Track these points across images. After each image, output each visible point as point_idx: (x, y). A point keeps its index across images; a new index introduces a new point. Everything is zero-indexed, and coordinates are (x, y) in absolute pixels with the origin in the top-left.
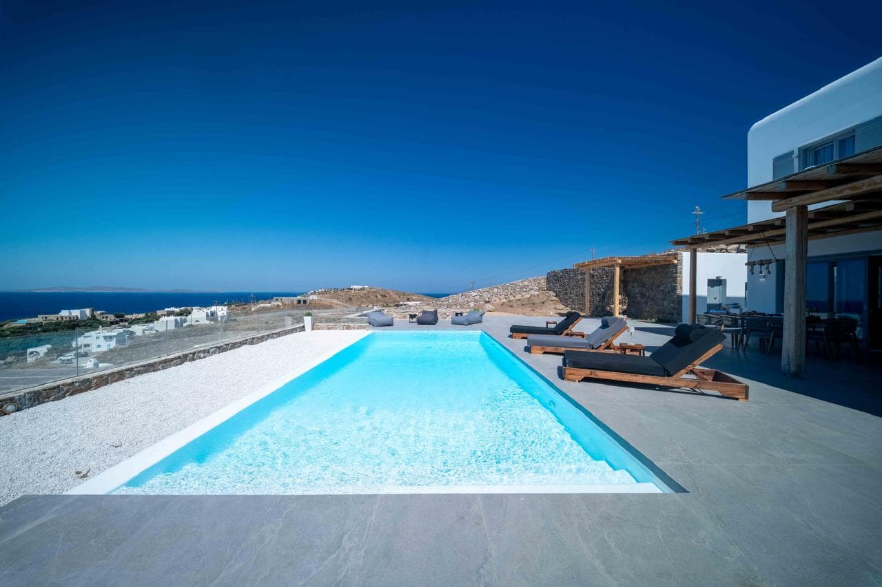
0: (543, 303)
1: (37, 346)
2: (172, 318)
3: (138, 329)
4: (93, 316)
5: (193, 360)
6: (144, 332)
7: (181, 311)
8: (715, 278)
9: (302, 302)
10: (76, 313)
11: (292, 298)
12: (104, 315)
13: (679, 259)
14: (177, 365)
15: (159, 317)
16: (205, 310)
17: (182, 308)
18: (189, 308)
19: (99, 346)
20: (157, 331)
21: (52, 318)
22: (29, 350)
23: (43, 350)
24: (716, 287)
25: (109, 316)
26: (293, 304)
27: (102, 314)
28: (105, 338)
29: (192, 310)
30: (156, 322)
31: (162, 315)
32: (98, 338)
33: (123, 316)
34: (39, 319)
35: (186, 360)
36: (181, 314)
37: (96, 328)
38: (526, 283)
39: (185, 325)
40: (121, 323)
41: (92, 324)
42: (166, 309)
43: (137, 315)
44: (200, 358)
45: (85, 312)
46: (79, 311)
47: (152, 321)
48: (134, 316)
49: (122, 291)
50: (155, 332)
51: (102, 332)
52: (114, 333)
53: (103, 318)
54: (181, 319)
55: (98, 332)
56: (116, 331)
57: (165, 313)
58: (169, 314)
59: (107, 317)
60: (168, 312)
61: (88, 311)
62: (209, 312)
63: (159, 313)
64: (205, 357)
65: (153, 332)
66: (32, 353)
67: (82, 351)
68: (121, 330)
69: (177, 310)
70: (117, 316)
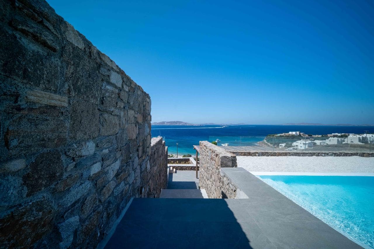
1: (282, 143)
2: (336, 139)
3: (318, 142)
4: (300, 135)
5: (318, 156)
6: (320, 144)
7: (342, 135)
10: (294, 133)
14: (309, 156)
15: (329, 137)
16: (358, 136)
17: (342, 134)
18: (347, 134)
19: (301, 147)
20: (327, 144)
21: (287, 134)
22: (280, 144)
23: (284, 145)
25: (306, 135)
28: (304, 144)
29: (349, 135)
30: (327, 140)
31: (330, 137)
32: (301, 143)
33: (311, 136)
34: (283, 134)
35: (314, 155)
36: (342, 136)
37: (300, 140)
39: (343, 143)
40: (311, 139)
41: (299, 138)
42: (333, 134)
43: (318, 136)
44: (322, 156)
47: (325, 140)
48: (317, 136)
49: (312, 125)
50: (326, 144)
51: (302, 141)
52: (307, 142)
53: (304, 136)
54: (341, 140)
55: (301, 141)
56: (308, 142)
57: (332, 136)
58: (334, 136)
59: (305, 135)
60: (333, 135)
61: (298, 133)
62: (361, 137)
63: (329, 135)
64: (325, 156)
65: (325, 144)
66: (281, 146)
67: (295, 147)
68: (310, 142)
69: (339, 135)
70: (309, 136)
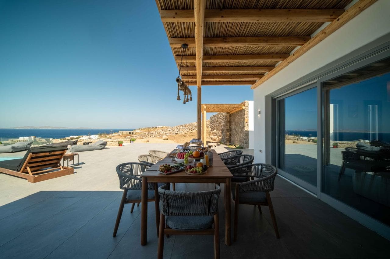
9: (131, 133)
11: (127, 132)
12: (41, 140)
13: (246, 106)
26: (127, 134)
27: (39, 139)
45: (31, 138)
46: (28, 137)
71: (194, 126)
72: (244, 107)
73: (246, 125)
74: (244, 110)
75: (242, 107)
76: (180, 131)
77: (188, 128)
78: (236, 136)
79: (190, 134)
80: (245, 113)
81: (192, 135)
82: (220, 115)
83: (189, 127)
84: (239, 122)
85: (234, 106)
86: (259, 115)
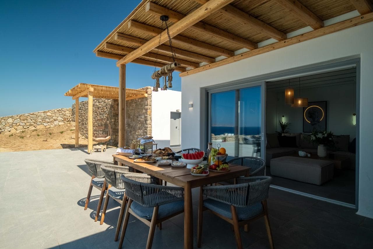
0: (62, 133)
8: (176, 111)
13: (149, 93)
24: (177, 119)
38: (49, 114)
71: (40, 118)
72: (146, 95)
73: (149, 118)
74: (146, 99)
75: (143, 94)
76: (7, 128)
77: (25, 121)
78: (129, 134)
79: (33, 133)
80: (148, 102)
81: (38, 135)
82: (99, 102)
83: (29, 120)
84: (137, 114)
85: (134, 92)
86: (191, 109)
